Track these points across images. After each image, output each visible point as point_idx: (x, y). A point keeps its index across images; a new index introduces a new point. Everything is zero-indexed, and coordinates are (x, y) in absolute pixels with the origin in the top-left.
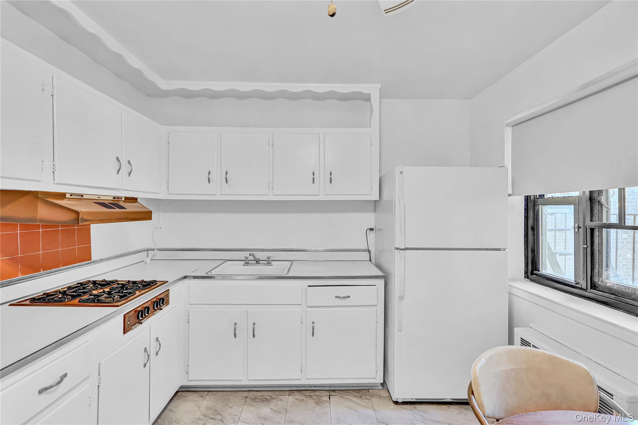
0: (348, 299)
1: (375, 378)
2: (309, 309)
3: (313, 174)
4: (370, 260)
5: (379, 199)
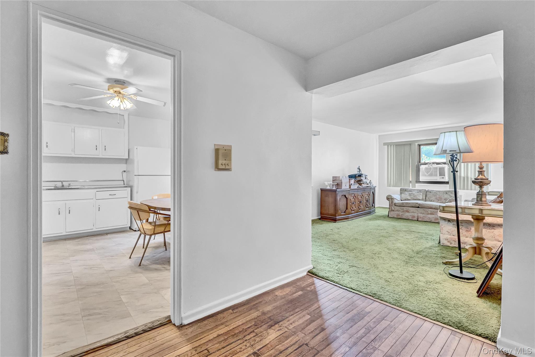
0: (115, 195)
1: (127, 225)
2: (97, 200)
3: (96, 146)
4: (124, 184)
5: (128, 158)
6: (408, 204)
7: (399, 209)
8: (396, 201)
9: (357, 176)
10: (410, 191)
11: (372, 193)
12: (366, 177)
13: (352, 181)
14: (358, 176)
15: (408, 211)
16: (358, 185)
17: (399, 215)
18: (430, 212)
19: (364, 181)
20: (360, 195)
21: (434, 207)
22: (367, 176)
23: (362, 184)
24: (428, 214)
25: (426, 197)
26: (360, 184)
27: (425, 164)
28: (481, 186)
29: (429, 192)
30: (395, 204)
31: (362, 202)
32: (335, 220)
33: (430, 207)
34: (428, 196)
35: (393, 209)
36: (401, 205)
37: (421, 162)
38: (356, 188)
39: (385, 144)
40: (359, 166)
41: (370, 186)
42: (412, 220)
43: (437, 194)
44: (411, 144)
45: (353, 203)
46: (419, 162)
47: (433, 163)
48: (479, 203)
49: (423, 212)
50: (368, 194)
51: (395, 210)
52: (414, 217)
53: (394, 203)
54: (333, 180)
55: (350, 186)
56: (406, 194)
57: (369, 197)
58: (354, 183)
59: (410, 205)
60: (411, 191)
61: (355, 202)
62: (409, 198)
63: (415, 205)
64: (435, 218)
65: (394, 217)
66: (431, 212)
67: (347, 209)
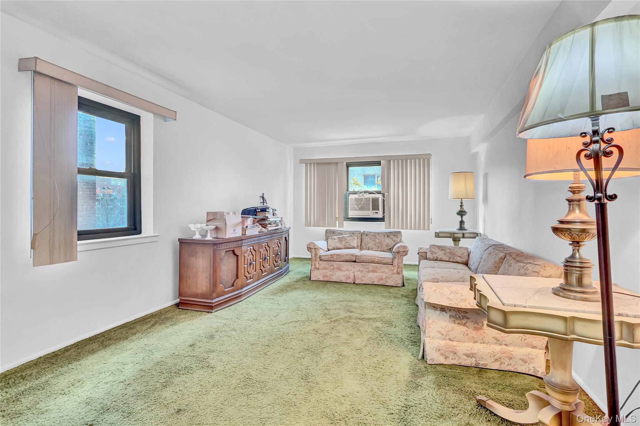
6: (340, 257)
7: (327, 266)
8: (322, 253)
9: (258, 211)
10: (339, 233)
11: (284, 239)
12: (275, 212)
13: (249, 221)
14: (260, 210)
15: (339, 269)
16: (260, 227)
17: (327, 276)
18: (371, 269)
19: (271, 220)
20: (264, 247)
21: (377, 260)
22: (276, 210)
23: (268, 226)
24: (369, 272)
25: (361, 243)
26: (264, 226)
27: (355, 193)
28: (578, 243)
29: (366, 235)
30: (320, 258)
31: (268, 258)
32: (210, 308)
33: (371, 260)
34: (365, 241)
35: (317, 266)
36: (330, 259)
37: (349, 191)
38: (257, 233)
39: (302, 161)
40: (263, 194)
41: (281, 229)
42: (346, 283)
43: (376, 238)
44: (337, 163)
45: (251, 264)
46: (347, 191)
47: (365, 192)
48: (576, 292)
49: (362, 268)
50: (278, 243)
51: (320, 268)
52: (349, 278)
53: (319, 256)
54: (209, 219)
55: (244, 230)
56: (335, 239)
57: (279, 247)
58: (253, 224)
59: (342, 259)
60: (341, 234)
61: (254, 260)
62: (339, 246)
63: (351, 258)
64: (378, 277)
65: (319, 279)
66: (373, 268)
67: (237, 277)
